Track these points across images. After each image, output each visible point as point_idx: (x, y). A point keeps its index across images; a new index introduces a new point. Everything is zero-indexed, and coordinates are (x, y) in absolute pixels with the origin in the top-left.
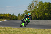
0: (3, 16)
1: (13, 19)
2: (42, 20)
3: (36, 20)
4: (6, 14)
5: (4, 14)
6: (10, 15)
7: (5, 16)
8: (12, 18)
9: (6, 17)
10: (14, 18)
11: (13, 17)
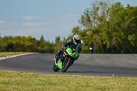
0: (14, 42)
1: (43, 52)
2: (120, 53)
3: (105, 53)
4: (24, 37)
5: (19, 38)
6: (34, 39)
7: (22, 43)
8: (39, 48)
9: (24, 45)
10: (46, 48)
11: (43, 46)
